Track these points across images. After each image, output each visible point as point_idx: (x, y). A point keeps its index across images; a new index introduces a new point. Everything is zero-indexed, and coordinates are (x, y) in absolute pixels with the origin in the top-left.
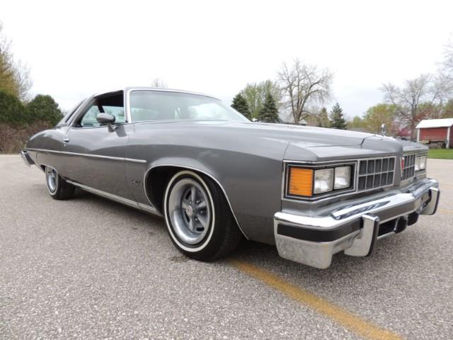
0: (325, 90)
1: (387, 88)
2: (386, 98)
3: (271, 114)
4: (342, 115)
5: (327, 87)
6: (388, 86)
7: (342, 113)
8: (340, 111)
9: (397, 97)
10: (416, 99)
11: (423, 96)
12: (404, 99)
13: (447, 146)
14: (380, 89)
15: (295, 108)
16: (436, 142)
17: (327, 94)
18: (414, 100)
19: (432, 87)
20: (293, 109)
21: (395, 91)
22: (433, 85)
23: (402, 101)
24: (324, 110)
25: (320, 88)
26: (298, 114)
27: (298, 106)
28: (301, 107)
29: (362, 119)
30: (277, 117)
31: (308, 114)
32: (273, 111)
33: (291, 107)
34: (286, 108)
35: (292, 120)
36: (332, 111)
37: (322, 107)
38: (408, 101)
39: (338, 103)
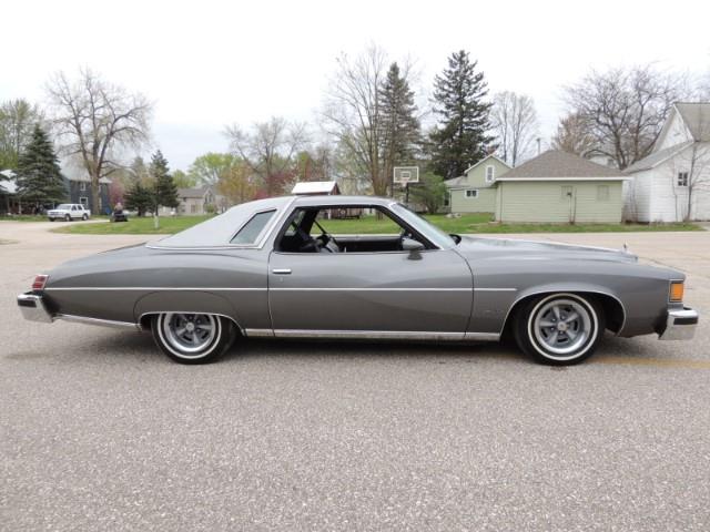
0: (139, 128)
1: (232, 133)
2: (233, 146)
3: (45, 164)
4: (168, 169)
5: (142, 124)
6: (233, 129)
7: (167, 166)
8: (164, 163)
9: (246, 146)
10: (270, 151)
11: (278, 147)
12: (256, 151)
15: (90, 157)
17: (144, 136)
18: (267, 152)
19: (287, 137)
20: (86, 159)
21: (243, 138)
22: (289, 134)
23: (254, 153)
24: (139, 161)
25: (132, 125)
26: (96, 167)
27: (95, 153)
28: (99, 155)
29: (187, 174)
30: (56, 170)
31: (116, 167)
32: (49, 159)
33: (81, 154)
34: (69, 154)
35: (85, 176)
36: (152, 162)
37: (135, 156)
38: (261, 154)
39: (159, 151)
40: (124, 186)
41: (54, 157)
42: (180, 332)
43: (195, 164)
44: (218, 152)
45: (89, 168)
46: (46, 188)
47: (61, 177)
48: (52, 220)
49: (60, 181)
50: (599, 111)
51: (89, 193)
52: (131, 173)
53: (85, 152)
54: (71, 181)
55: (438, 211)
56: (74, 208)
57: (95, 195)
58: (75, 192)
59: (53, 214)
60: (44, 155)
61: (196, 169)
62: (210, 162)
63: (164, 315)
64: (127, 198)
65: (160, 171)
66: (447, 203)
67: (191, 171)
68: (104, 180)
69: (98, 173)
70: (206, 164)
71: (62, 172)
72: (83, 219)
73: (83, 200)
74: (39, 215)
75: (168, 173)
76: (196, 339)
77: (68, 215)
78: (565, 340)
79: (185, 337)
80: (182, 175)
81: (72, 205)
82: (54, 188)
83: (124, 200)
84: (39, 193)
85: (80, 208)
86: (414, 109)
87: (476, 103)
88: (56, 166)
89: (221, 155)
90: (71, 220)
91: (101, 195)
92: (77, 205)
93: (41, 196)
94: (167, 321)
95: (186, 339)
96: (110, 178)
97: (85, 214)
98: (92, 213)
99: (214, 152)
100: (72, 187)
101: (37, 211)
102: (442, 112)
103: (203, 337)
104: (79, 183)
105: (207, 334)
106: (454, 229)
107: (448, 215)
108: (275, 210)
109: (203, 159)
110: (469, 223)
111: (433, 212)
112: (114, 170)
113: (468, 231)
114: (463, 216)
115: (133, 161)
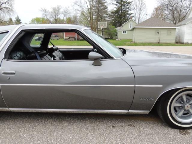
0: (10, 8)
1: (43, 10)
2: (44, 15)
5: (11, 6)
6: (44, 9)
7: (21, 21)
9: (48, 15)
11: (59, 15)
12: (51, 16)
13: (76, 39)
14: (40, 10)
16: (72, 38)
17: (12, 10)
18: (56, 17)
19: (62, 12)
21: (47, 12)
22: (63, 11)
23: (51, 17)
25: (7, 6)
36: (15, 20)
37: (9, 18)
38: (53, 17)
39: (18, 16)
43: (32, 21)
50: (168, 5)
52: (8, 24)
55: (113, 38)
65: (18, 23)
66: (116, 35)
70: (36, 21)
78: (188, 113)
86: (106, 2)
87: (126, 1)
89: (40, 18)
99: (38, 17)
102: (115, 4)
106: (118, 44)
107: (117, 40)
108: (8, 32)
109: (35, 19)
110: (123, 42)
111: (111, 38)
112: (2, 22)
113: (123, 45)
114: (122, 40)
115: (8, 19)
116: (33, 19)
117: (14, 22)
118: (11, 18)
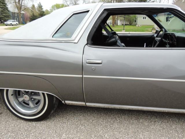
3: (3, 6)
4: (43, 9)
8: (41, 6)
9: (68, 1)
10: (76, 3)
11: (79, 1)
12: (71, 2)
15: (17, 4)
20: (16, 5)
24: (34, 6)
26: (20, 8)
27: (19, 3)
28: (21, 3)
29: (49, 11)
30: (7, 9)
31: (26, 8)
32: (4, 5)
33: (15, 3)
34: (11, 3)
35: (16, 11)
36: (38, 6)
37: (32, 4)
38: (73, 3)
39: (40, 2)
40: (29, 14)
41: (6, 4)
42: (21, 99)
43: (52, 7)
44: (59, 3)
45: (17, 8)
46: (4, 15)
47: (8, 11)
48: (6, 25)
49: (8, 12)
51: (18, 17)
52: (31, 10)
53: (16, 2)
54: (12, 12)
55: (133, 24)
56: (13, 21)
57: (20, 17)
58: (14, 16)
59: (6, 23)
60: (3, 3)
61: (52, 9)
62: (56, 7)
63: (7, 91)
64: (30, 18)
65: (40, 9)
66: (136, 21)
67: (50, 10)
68: (22, 12)
69: (20, 10)
70: (55, 7)
71: (9, 9)
72: (16, 25)
73: (16, 19)
74: (2, 24)
75: (43, 10)
76: (31, 105)
77: (11, 24)
79: (24, 102)
80: (48, 11)
81: (12, 20)
82: (7, 15)
83: (29, 19)
84: (2, 16)
85: (15, 21)
88: (7, 7)
89: (60, 4)
90: (12, 25)
91: (22, 17)
92: (14, 20)
93: (3, 17)
94: (10, 93)
95: (25, 104)
96: (24, 11)
97: (17, 24)
98: (19, 23)
99: (58, 4)
100: (13, 14)
101: (2, 22)
103: (37, 104)
104: (15, 13)
105: (38, 102)
106: (140, 30)
107: (137, 26)
108: (88, 11)
109: (55, 5)
110: (145, 28)
111: (130, 24)
112: (25, 9)
113: (145, 31)
114: (142, 26)
115: (31, 6)
116: (53, 6)
117: (36, 9)
118: (34, 4)
